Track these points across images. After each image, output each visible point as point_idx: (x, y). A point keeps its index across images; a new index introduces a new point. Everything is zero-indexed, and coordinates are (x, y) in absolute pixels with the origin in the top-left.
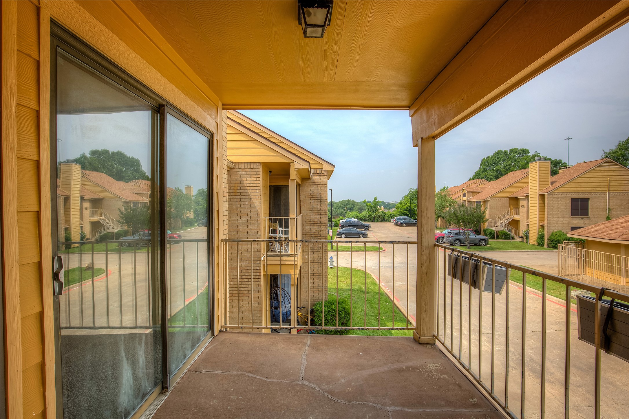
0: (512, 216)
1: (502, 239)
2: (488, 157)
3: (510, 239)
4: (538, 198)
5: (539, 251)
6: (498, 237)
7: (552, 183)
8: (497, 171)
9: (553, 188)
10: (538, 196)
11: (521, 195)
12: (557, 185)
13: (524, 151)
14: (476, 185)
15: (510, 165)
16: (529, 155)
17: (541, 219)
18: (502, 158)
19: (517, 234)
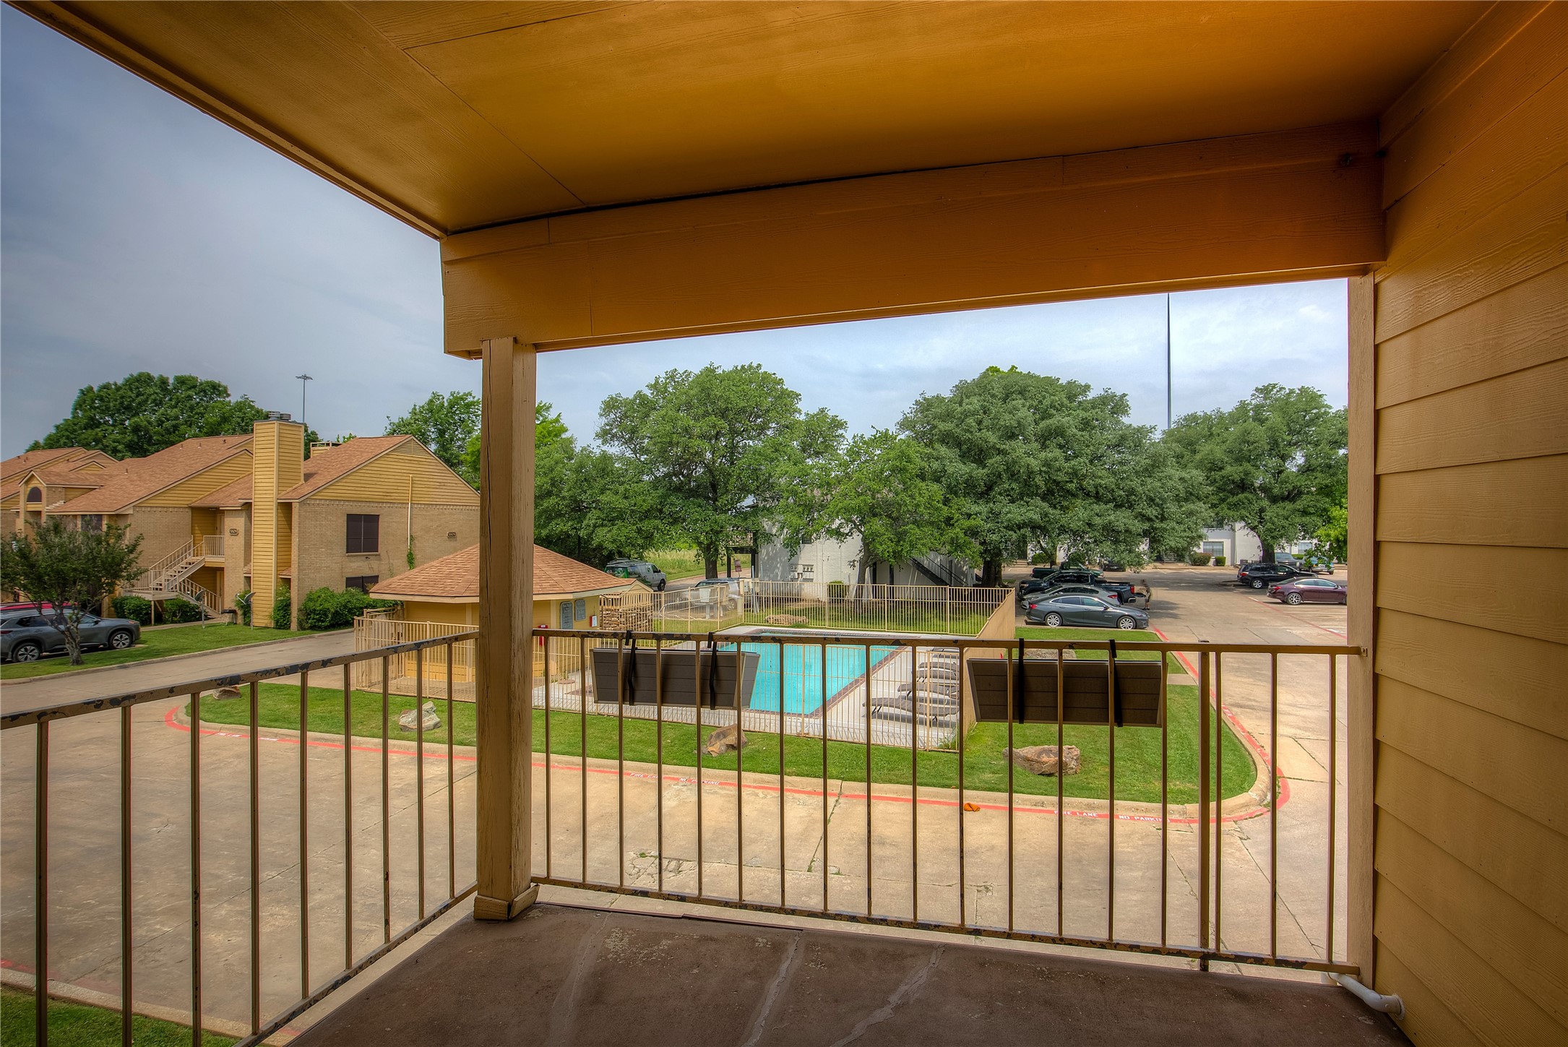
0: (200, 558)
1: (173, 622)
2: (106, 387)
3: (200, 619)
4: (274, 511)
5: (282, 642)
6: (160, 620)
7: (308, 477)
8: (136, 429)
9: (311, 489)
10: (274, 508)
11: (233, 501)
12: (318, 481)
13: (216, 389)
14: (72, 465)
15: (177, 418)
16: (227, 399)
17: (283, 562)
18: (153, 397)
19: (213, 605)
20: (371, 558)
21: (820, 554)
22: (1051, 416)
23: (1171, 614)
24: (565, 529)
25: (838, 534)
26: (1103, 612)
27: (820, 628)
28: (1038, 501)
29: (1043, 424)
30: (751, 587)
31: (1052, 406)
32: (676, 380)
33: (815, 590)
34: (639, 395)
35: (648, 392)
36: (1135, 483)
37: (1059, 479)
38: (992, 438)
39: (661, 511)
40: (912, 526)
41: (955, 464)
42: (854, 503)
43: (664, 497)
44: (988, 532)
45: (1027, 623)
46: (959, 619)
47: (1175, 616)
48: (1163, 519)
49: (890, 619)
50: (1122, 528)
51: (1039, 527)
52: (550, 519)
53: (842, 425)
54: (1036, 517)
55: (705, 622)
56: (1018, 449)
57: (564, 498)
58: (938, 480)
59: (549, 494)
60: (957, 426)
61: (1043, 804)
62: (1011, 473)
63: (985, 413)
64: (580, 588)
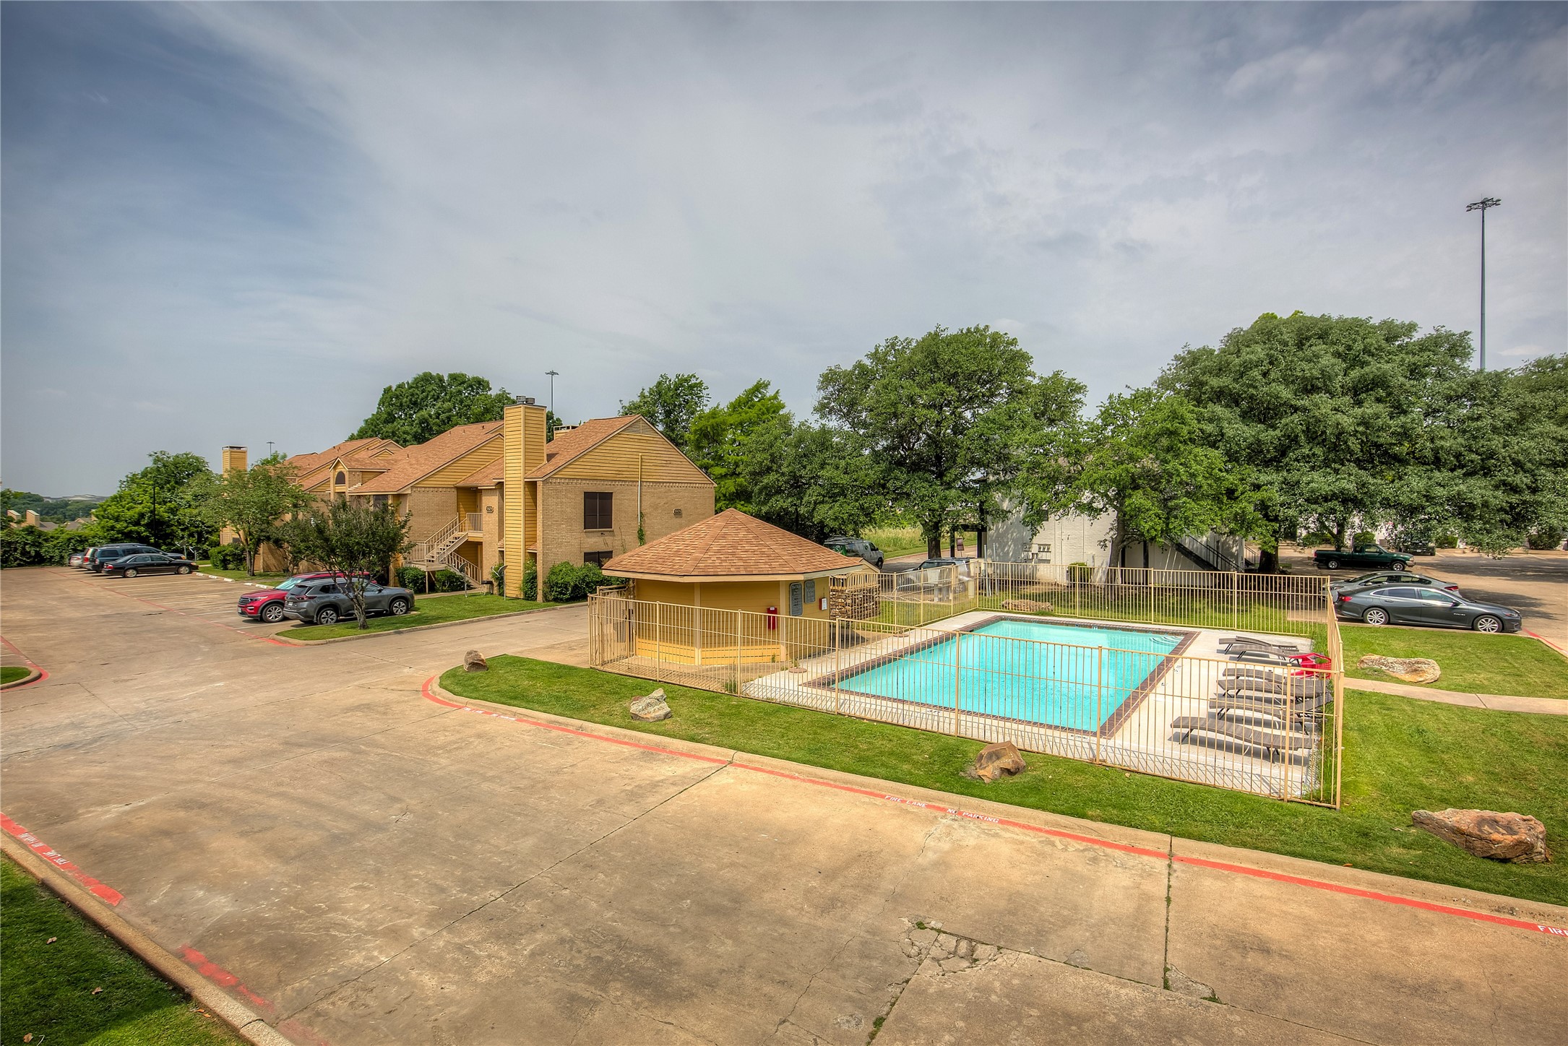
0: (464, 533)
1: (443, 591)
2: (401, 386)
3: (463, 589)
4: (522, 489)
5: (530, 613)
6: (433, 589)
8: (420, 421)
9: (552, 468)
10: (522, 486)
11: (485, 482)
12: (558, 461)
13: (480, 384)
14: (370, 453)
15: (450, 410)
16: (489, 393)
17: (530, 539)
18: (432, 393)
19: (475, 576)
20: (606, 534)
21: (1058, 532)
22: (1363, 364)
23: (1538, 612)
24: (785, 505)
25: (1090, 509)
26: (1451, 609)
27: (1069, 617)
28: (1353, 468)
29: (1355, 373)
30: (983, 568)
31: (1366, 351)
32: (897, 348)
33: (1053, 572)
34: (860, 365)
35: (867, 362)
36: (1496, 442)
37: (1382, 440)
38: (1286, 393)
39: (884, 486)
41: (1236, 426)
42: (1112, 473)
43: (890, 470)
47: (1546, 616)
48: (1534, 491)
49: (1158, 608)
50: (1478, 501)
52: (769, 496)
53: (1080, 388)
54: (1351, 487)
55: (934, 605)
56: (1322, 405)
57: (783, 474)
58: (1214, 445)
59: (769, 469)
60: (1236, 380)
61: (1512, 911)
62: (1313, 436)
63: (1271, 363)
64: (811, 569)
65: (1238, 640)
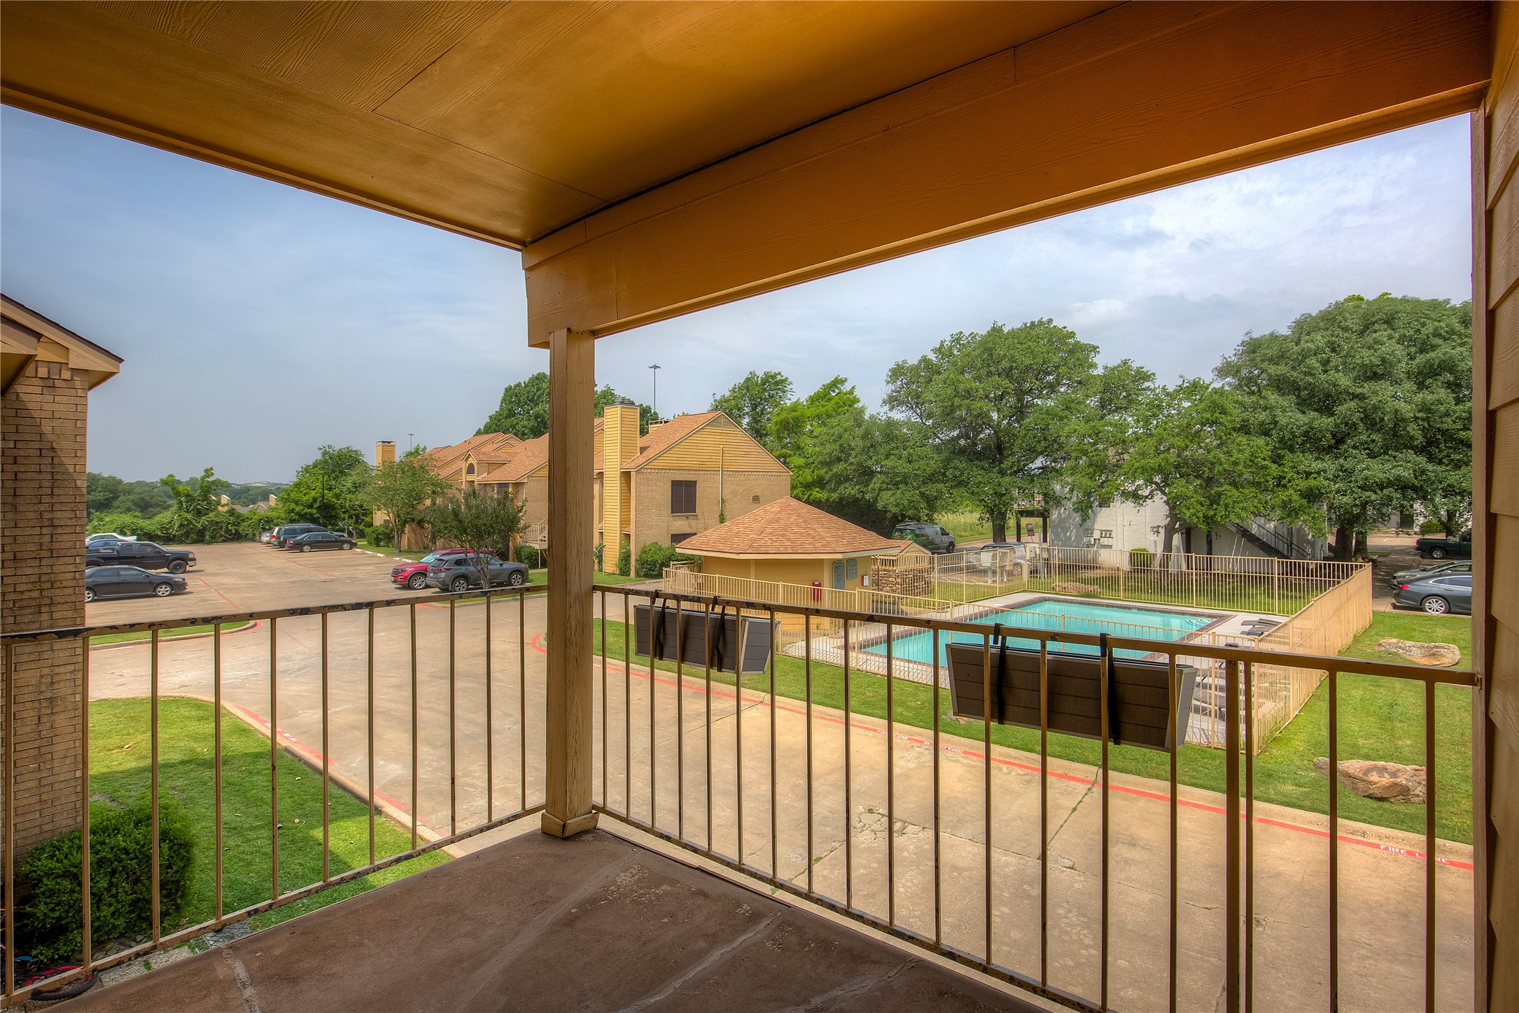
2: (519, 385)
4: (618, 479)
6: (545, 565)
7: (643, 450)
9: (644, 460)
10: (618, 476)
12: (650, 453)
14: (495, 446)
17: (625, 522)
20: (691, 518)
21: (1120, 518)
22: (1434, 348)
24: (853, 492)
25: (1135, 497)
27: (1114, 599)
28: (1411, 454)
29: (1421, 359)
30: (1038, 553)
31: (1436, 334)
32: (962, 342)
33: (1115, 557)
34: (925, 360)
35: (932, 357)
37: (1445, 426)
38: (1344, 381)
39: (944, 475)
40: (1228, 487)
41: (1290, 414)
42: (1153, 462)
43: (948, 461)
44: (1337, 493)
45: (1395, 607)
46: (1292, 597)
49: (1199, 592)
51: (1415, 489)
52: (839, 483)
53: (1149, 376)
54: (1408, 474)
55: (985, 587)
56: (1382, 392)
57: (852, 464)
58: (1266, 433)
59: (839, 460)
60: (1293, 368)
61: (1364, 834)
62: (1371, 421)
63: (1333, 350)
64: (850, 548)
65: (1261, 622)
